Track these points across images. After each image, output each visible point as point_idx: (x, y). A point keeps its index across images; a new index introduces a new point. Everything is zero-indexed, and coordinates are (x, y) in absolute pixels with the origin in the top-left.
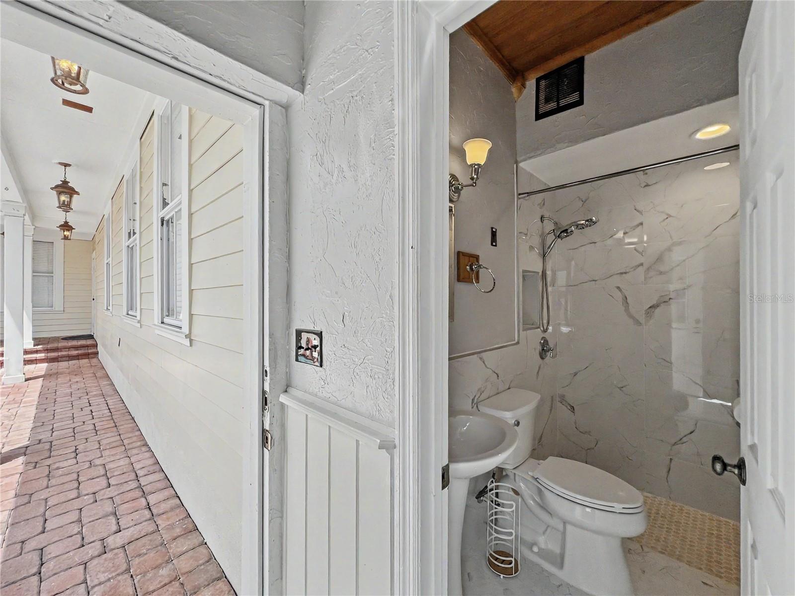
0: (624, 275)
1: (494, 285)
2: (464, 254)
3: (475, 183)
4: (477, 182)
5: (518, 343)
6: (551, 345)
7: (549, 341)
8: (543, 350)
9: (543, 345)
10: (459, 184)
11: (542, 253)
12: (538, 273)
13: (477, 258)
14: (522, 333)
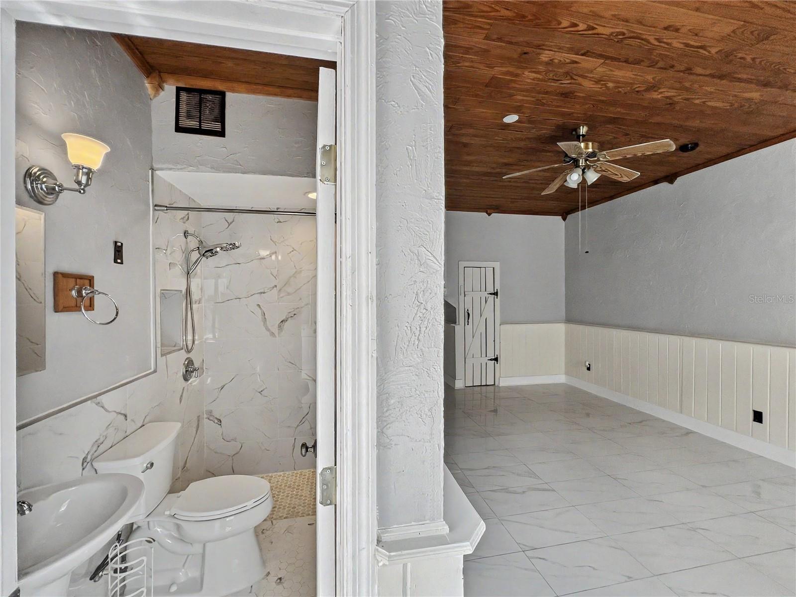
0: (263, 294)
1: (117, 315)
2: (66, 276)
3: (84, 190)
4: (86, 189)
5: (155, 371)
6: (196, 365)
7: (193, 360)
8: (186, 371)
9: (187, 366)
10: (56, 184)
11: (186, 270)
12: (181, 291)
13: (90, 280)
14: (162, 361)
